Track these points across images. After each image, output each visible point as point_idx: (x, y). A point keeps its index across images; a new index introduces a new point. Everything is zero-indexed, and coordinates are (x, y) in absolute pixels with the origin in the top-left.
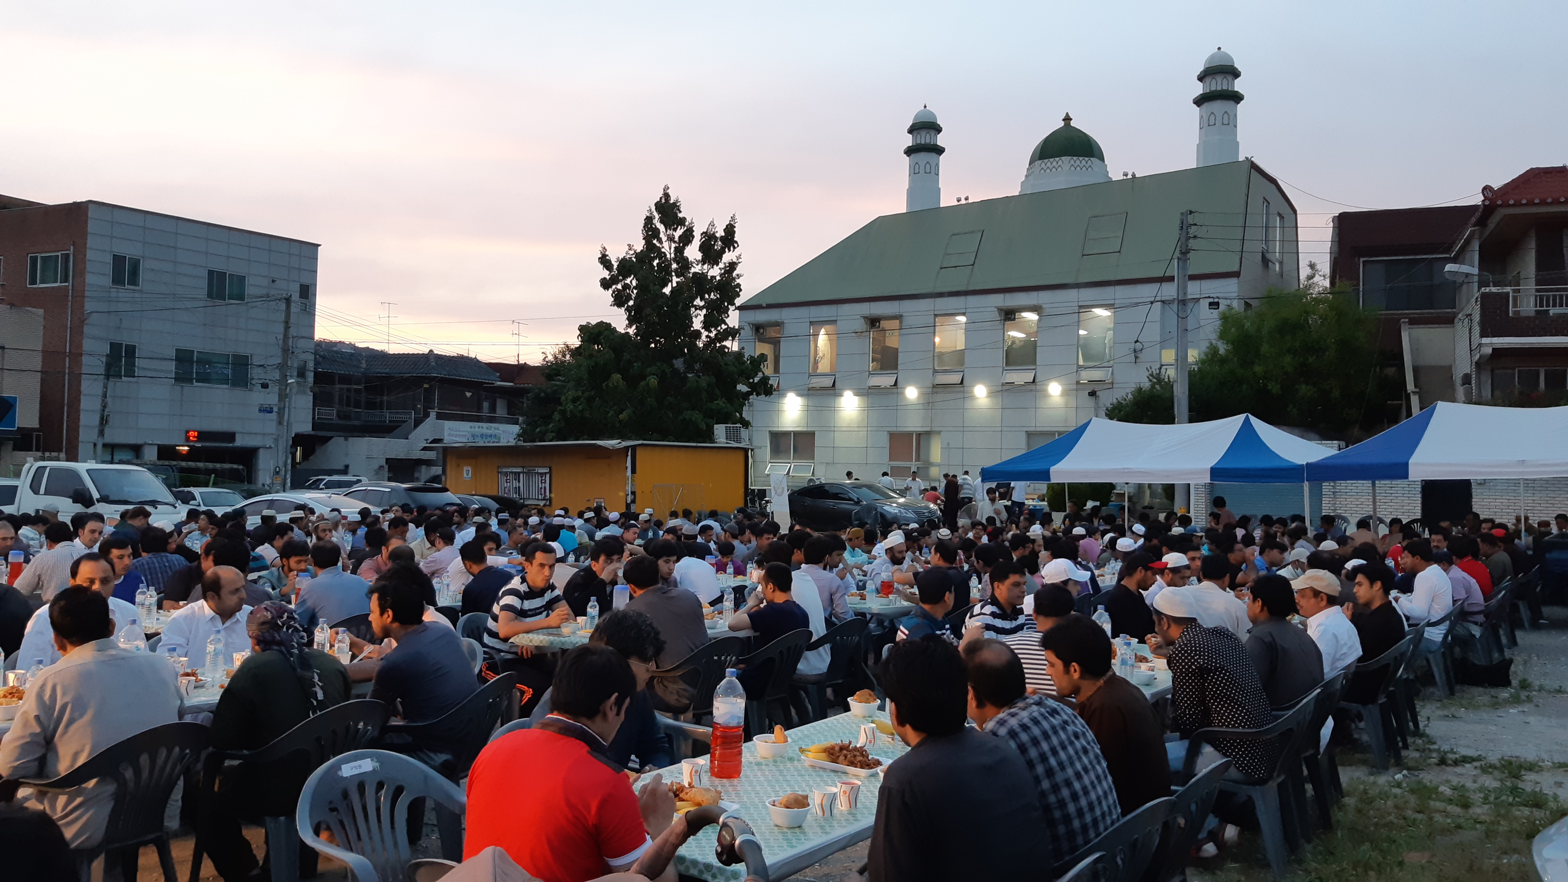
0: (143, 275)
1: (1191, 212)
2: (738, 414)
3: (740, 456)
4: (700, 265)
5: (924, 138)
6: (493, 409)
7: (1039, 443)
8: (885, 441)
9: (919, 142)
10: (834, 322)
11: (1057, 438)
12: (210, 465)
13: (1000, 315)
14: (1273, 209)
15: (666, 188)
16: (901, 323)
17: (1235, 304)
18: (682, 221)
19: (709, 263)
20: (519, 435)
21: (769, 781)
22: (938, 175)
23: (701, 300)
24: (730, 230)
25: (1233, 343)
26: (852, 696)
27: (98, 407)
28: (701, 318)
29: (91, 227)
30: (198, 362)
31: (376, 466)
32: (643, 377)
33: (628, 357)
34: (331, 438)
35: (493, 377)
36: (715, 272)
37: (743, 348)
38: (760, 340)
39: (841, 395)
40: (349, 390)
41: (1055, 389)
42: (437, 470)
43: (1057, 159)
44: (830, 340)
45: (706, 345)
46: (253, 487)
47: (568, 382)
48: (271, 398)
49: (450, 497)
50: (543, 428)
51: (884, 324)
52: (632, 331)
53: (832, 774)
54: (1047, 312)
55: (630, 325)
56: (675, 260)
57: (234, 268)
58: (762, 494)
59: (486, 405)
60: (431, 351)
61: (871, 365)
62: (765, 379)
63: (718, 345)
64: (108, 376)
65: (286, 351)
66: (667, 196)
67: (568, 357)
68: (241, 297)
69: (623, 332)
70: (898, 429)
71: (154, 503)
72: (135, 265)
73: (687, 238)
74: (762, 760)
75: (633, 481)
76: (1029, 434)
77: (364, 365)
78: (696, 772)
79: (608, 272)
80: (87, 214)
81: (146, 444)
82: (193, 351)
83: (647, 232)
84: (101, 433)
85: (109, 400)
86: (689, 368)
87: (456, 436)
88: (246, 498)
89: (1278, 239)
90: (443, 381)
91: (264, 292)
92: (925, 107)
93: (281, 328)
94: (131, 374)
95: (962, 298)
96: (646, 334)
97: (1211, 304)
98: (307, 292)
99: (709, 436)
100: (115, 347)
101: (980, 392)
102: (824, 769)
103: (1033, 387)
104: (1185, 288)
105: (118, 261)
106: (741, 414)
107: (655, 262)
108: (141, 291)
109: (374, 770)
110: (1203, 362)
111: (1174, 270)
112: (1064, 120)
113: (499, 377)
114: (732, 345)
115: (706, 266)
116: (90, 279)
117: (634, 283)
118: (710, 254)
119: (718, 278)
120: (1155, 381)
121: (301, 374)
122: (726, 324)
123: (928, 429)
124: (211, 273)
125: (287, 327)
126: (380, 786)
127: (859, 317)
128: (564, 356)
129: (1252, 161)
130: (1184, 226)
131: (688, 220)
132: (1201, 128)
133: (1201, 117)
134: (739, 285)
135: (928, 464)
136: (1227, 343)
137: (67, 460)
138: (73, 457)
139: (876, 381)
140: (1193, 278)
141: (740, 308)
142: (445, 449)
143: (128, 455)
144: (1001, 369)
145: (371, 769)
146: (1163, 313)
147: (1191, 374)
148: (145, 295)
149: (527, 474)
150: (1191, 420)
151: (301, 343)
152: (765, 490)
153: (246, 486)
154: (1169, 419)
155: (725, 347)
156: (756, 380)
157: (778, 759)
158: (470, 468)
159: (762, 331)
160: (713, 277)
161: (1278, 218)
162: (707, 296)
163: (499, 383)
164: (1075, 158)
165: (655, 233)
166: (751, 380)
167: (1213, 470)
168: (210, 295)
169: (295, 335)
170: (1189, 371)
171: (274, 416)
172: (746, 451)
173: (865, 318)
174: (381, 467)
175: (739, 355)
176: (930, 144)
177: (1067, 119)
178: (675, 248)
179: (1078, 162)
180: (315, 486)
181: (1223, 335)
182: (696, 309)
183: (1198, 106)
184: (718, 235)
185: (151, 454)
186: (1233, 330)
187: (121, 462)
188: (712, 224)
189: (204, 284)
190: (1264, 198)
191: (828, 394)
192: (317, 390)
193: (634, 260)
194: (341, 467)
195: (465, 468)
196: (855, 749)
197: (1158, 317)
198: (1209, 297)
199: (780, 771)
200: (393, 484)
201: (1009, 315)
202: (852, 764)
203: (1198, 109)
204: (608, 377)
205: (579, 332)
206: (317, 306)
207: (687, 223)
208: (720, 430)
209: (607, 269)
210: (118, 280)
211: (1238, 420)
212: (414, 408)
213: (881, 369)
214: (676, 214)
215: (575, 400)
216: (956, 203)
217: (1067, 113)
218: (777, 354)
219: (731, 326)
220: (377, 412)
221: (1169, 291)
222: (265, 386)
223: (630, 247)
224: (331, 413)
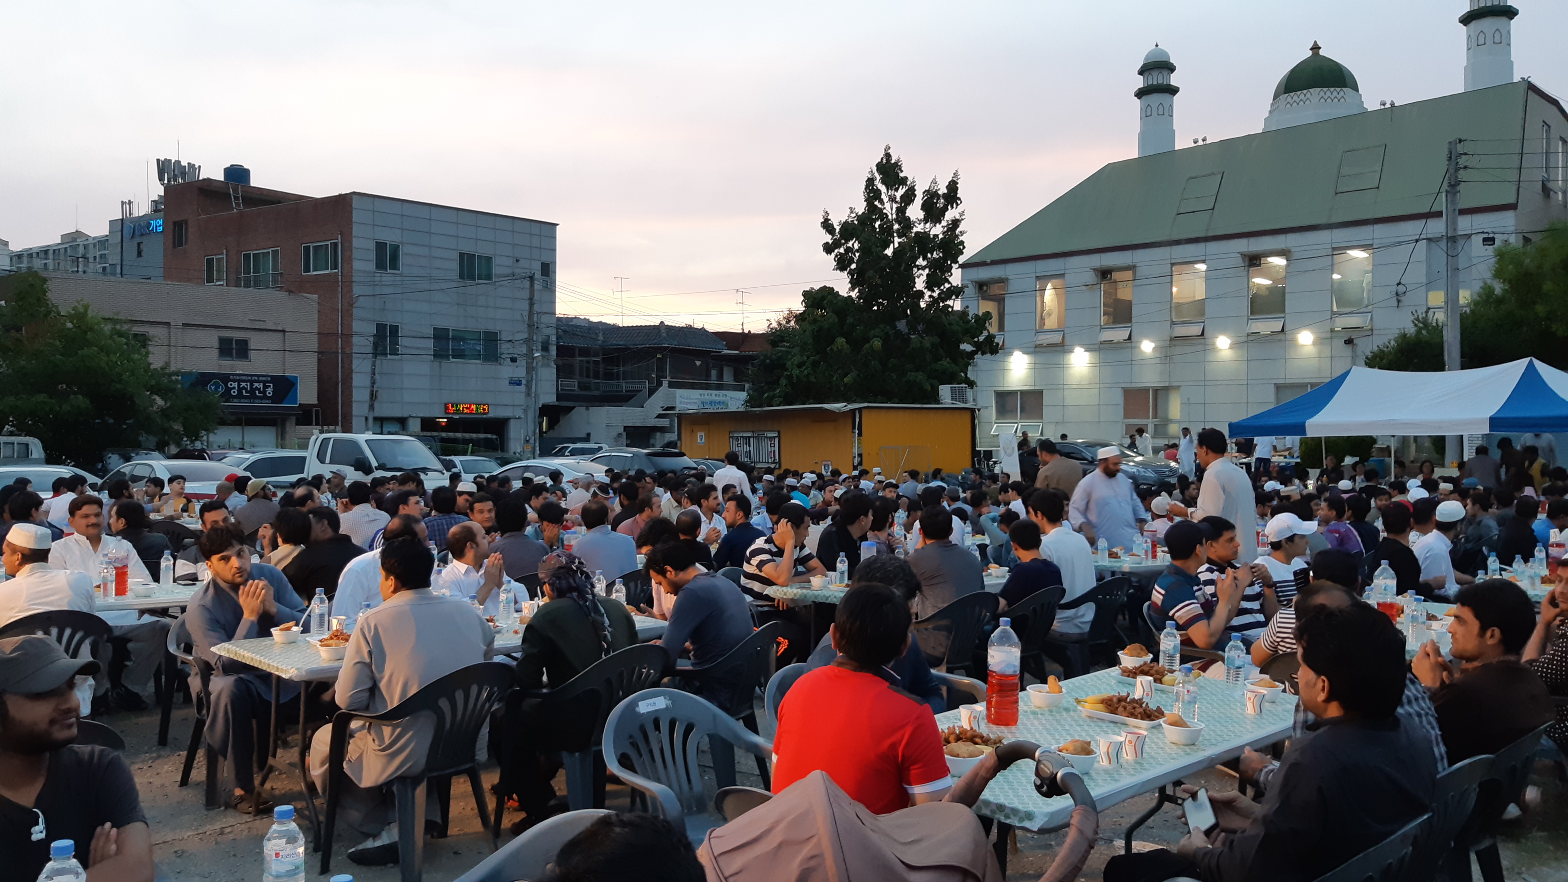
0: (402, 260)
1: (1460, 141)
2: (963, 374)
3: (967, 417)
4: (922, 224)
5: (1156, 78)
6: (720, 377)
7: (1289, 397)
8: (1119, 398)
9: (1150, 83)
10: (1062, 276)
11: (1309, 390)
12: (467, 436)
13: (1244, 261)
14: (1554, 133)
15: (888, 148)
16: (1134, 274)
17: (1512, 239)
18: (903, 181)
19: (932, 222)
20: (746, 402)
21: (1047, 730)
22: (1172, 116)
23: (924, 260)
24: (953, 186)
25: (1510, 282)
26: (1123, 649)
27: (368, 383)
28: (924, 278)
29: (356, 216)
30: (454, 338)
31: (615, 434)
32: (868, 340)
33: (852, 320)
34: (574, 407)
35: (720, 347)
36: (937, 230)
37: (967, 307)
38: (984, 299)
39: (1071, 351)
40: (588, 362)
41: (1305, 338)
42: (673, 437)
43: (1305, 92)
44: (1057, 294)
45: (929, 306)
46: (505, 455)
47: (793, 347)
48: (520, 372)
49: (686, 461)
50: (771, 393)
51: (1116, 276)
52: (854, 294)
53: (1112, 725)
54: (1296, 256)
55: (852, 289)
56: (897, 220)
57: (482, 250)
58: (989, 455)
59: (714, 373)
60: (662, 322)
61: (1102, 318)
62: (990, 338)
63: (941, 304)
64: (375, 355)
65: (531, 326)
66: (888, 156)
67: (792, 323)
68: (489, 277)
69: (846, 295)
70: (1133, 385)
71: (425, 470)
72: (395, 250)
73: (909, 198)
74: (1037, 710)
75: (859, 443)
76: (1278, 388)
77: (601, 338)
78: (975, 717)
79: (830, 237)
80: (351, 205)
81: (410, 416)
82: (448, 330)
83: (868, 194)
84: (372, 407)
85: (377, 376)
86: (912, 328)
87: (687, 403)
88: (502, 465)
89: (1560, 165)
90: (673, 350)
91: (510, 271)
92: (1157, 45)
93: (526, 305)
94: (394, 352)
95: (1202, 246)
96: (868, 297)
97: (1485, 240)
98: (548, 270)
99: (935, 397)
100: (381, 327)
101: (1223, 343)
102: (1102, 720)
103: (1281, 336)
104: (1455, 223)
105: (380, 247)
106: (966, 374)
107: (877, 224)
108: (401, 275)
109: (667, 707)
110: (1476, 303)
111: (1442, 204)
112: (1311, 49)
113: (726, 345)
114: (957, 305)
115: (928, 225)
116: (357, 265)
117: (856, 246)
118: (933, 212)
119: (941, 236)
120: (1421, 325)
121: (545, 348)
122: (949, 283)
123: (1167, 384)
124: (462, 255)
125: (531, 304)
126: (672, 724)
127: (1088, 269)
128: (788, 322)
129: (1529, 82)
130: (1452, 157)
131: (910, 179)
132: (1468, 49)
133: (1469, 37)
134: (962, 243)
135: (1167, 421)
136: (1503, 282)
137: (343, 432)
138: (347, 429)
139: (1107, 335)
140: (1463, 212)
141: (962, 266)
142: (680, 416)
143: (395, 427)
144: (1246, 318)
145: (664, 706)
146: (1429, 249)
147: (1463, 317)
148: (405, 279)
149: (757, 438)
150: (1463, 367)
151: (545, 319)
152: (991, 451)
153: (499, 454)
154: (1439, 366)
155: (949, 306)
156: (981, 338)
157: (1054, 709)
158: (703, 434)
159: (985, 288)
160: (936, 236)
161: (1560, 143)
162: (929, 255)
163: (726, 352)
164: (1325, 89)
165: (877, 194)
166: (976, 339)
167: (1492, 420)
168: (461, 276)
169: (539, 311)
170: (1461, 314)
171: (522, 388)
172: (972, 411)
173: (1095, 270)
174: (620, 435)
175: (963, 314)
176: (1162, 85)
177: (1316, 48)
178: (897, 208)
179: (1328, 94)
180: (560, 453)
181: (1498, 274)
182: (918, 269)
183: (1465, 25)
184: (940, 192)
185: (415, 425)
186: (1511, 267)
187: (389, 433)
188: (934, 182)
189: (455, 266)
190: (1544, 122)
191: (1057, 351)
192: (560, 363)
193: (856, 222)
194: (584, 435)
195: (699, 434)
196: (1134, 700)
197: (1423, 257)
198: (1483, 232)
199: (1057, 721)
200: (635, 450)
201: (1254, 261)
202: (1132, 715)
203: (1465, 28)
204: (833, 341)
205: (802, 298)
206: (557, 283)
207: (908, 183)
208: (945, 391)
209: (830, 233)
210: (380, 265)
211: (1519, 366)
212: (648, 377)
213: (1114, 322)
214: (898, 174)
215: (799, 366)
216: (1193, 145)
217: (1315, 42)
218: (1001, 310)
219: (955, 284)
220: (615, 382)
221: (1437, 227)
222: (513, 360)
223: (852, 210)
224: (573, 385)
